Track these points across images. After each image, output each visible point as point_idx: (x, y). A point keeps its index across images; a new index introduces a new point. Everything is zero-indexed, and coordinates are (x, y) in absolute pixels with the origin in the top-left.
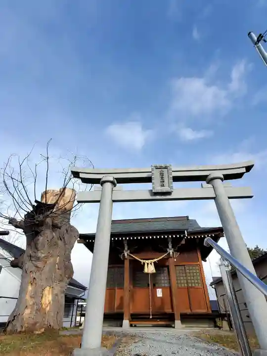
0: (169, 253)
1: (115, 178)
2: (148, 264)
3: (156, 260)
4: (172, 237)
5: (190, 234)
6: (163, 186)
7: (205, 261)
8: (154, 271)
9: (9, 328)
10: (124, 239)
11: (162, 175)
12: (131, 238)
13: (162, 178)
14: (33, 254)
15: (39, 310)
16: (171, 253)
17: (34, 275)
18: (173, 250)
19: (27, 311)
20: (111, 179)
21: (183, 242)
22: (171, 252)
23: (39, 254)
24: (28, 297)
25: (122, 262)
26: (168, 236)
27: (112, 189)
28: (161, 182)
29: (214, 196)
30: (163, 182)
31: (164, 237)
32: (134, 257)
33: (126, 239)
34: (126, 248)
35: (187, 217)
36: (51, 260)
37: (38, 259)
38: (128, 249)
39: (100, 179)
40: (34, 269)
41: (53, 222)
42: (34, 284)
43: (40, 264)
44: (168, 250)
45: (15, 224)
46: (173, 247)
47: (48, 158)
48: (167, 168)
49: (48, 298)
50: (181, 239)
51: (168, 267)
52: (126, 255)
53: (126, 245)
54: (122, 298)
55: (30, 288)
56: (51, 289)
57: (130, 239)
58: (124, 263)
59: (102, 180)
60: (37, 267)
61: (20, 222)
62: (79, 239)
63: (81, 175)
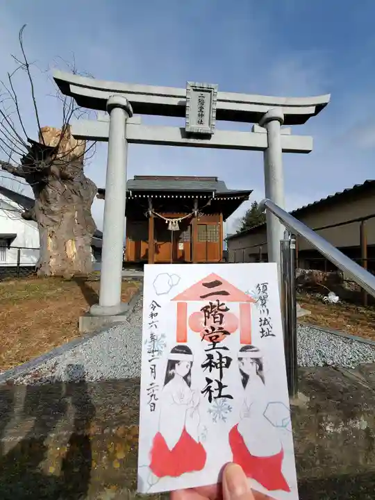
0: (194, 213)
1: (130, 102)
2: (172, 222)
3: (180, 219)
4: (199, 197)
5: (217, 195)
6: (201, 122)
8: (178, 229)
9: (39, 273)
10: (148, 196)
11: (201, 102)
12: (156, 197)
13: (201, 108)
14: (45, 208)
15: (65, 259)
16: (196, 214)
17: (51, 229)
18: (198, 210)
19: (52, 261)
20: (124, 103)
21: (209, 204)
22: (196, 212)
23: (53, 208)
24: (50, 248)
25: (147, 220)
26: (195, 197)
27: (126, 119)
28: (199, 115)
29: (265, 145)
30: (202, 115)
31: (191, 197)
32: (158, 215)
33: (150, 197)
34: (151, 207)
35: (216, 178)
36: (68, 215)
37: (52, 213)
38: (153, 207)
39: (106, 100)
40: (50, 222)
41: (61, 172)
42: (53, 236)
43: (56, 218)
44: (193, 210)
45: (11, 170)
46: (198, 208)
47: (27, 65)
48: (210, 92)
49: (72, 250)
50: (207, 200)
51: (191, 225)
52: (150, 213)
53: (150, 203)
54: (147, 250)
55: (50, 240)
56: (74, 242)
57: (154, 197)
59: (108, 103)
60: (53, 221)
61: (17, 168)
62: (98, 194)
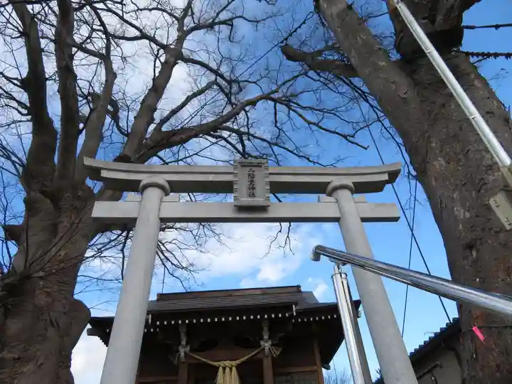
0: (264, 349)
1: (167, 181)
2: (224, 369)
3: (238, 362)
4: (270, 317)
6: (253, 195)
7: (328, 368)
10: (180, 322)
11: (251, 177)
12: (195, 321)
13: (252, 182)
16: (267, 349)
18: (270, 342)
20: (161, 182)
22: (266, 345)
25: (175, 370)
26: (262, 317)
27: (162, 199)
28: (250, 188)
29: (337, 215)
30: (254, 188)
31: (255, 317)
32: (198, 357)
33: (183, 322)
34: (184, 342)
35: (298, 287)
38: (187, 344)
39: (140, 181)
44: (262, 343)
46: (270, 337)
48: (261, 166)
50: (285, 320)
52: (182, 355)
57: (191, 322)
58: (177, 373)
59: (142, 184)
62: (90, 327)
63: (104, 174)
